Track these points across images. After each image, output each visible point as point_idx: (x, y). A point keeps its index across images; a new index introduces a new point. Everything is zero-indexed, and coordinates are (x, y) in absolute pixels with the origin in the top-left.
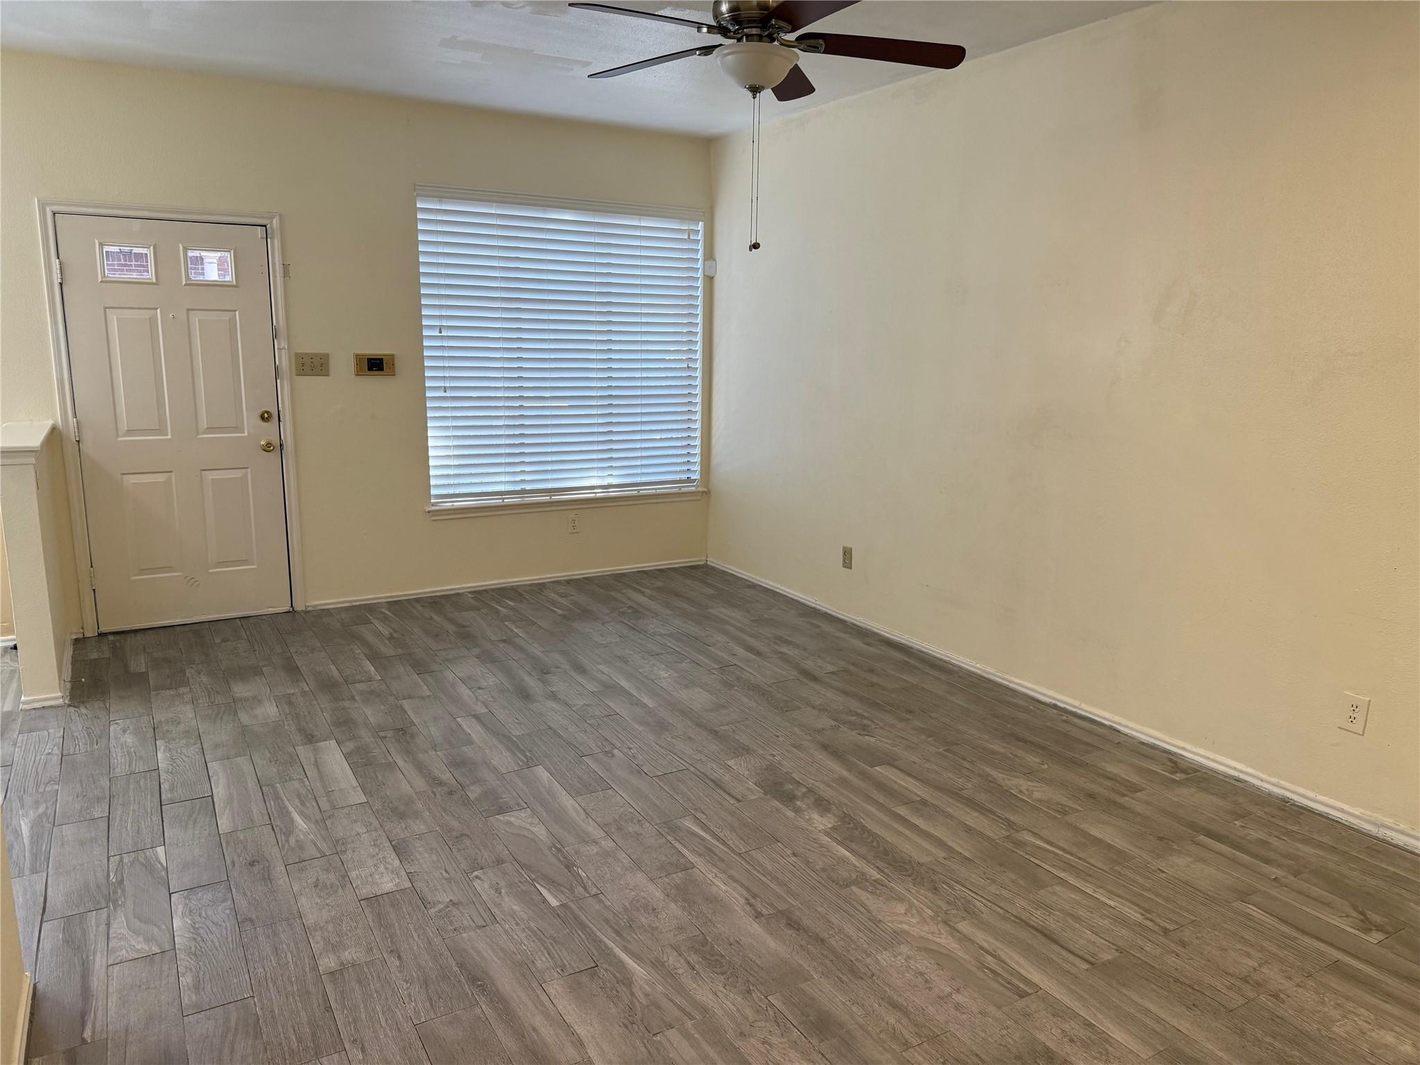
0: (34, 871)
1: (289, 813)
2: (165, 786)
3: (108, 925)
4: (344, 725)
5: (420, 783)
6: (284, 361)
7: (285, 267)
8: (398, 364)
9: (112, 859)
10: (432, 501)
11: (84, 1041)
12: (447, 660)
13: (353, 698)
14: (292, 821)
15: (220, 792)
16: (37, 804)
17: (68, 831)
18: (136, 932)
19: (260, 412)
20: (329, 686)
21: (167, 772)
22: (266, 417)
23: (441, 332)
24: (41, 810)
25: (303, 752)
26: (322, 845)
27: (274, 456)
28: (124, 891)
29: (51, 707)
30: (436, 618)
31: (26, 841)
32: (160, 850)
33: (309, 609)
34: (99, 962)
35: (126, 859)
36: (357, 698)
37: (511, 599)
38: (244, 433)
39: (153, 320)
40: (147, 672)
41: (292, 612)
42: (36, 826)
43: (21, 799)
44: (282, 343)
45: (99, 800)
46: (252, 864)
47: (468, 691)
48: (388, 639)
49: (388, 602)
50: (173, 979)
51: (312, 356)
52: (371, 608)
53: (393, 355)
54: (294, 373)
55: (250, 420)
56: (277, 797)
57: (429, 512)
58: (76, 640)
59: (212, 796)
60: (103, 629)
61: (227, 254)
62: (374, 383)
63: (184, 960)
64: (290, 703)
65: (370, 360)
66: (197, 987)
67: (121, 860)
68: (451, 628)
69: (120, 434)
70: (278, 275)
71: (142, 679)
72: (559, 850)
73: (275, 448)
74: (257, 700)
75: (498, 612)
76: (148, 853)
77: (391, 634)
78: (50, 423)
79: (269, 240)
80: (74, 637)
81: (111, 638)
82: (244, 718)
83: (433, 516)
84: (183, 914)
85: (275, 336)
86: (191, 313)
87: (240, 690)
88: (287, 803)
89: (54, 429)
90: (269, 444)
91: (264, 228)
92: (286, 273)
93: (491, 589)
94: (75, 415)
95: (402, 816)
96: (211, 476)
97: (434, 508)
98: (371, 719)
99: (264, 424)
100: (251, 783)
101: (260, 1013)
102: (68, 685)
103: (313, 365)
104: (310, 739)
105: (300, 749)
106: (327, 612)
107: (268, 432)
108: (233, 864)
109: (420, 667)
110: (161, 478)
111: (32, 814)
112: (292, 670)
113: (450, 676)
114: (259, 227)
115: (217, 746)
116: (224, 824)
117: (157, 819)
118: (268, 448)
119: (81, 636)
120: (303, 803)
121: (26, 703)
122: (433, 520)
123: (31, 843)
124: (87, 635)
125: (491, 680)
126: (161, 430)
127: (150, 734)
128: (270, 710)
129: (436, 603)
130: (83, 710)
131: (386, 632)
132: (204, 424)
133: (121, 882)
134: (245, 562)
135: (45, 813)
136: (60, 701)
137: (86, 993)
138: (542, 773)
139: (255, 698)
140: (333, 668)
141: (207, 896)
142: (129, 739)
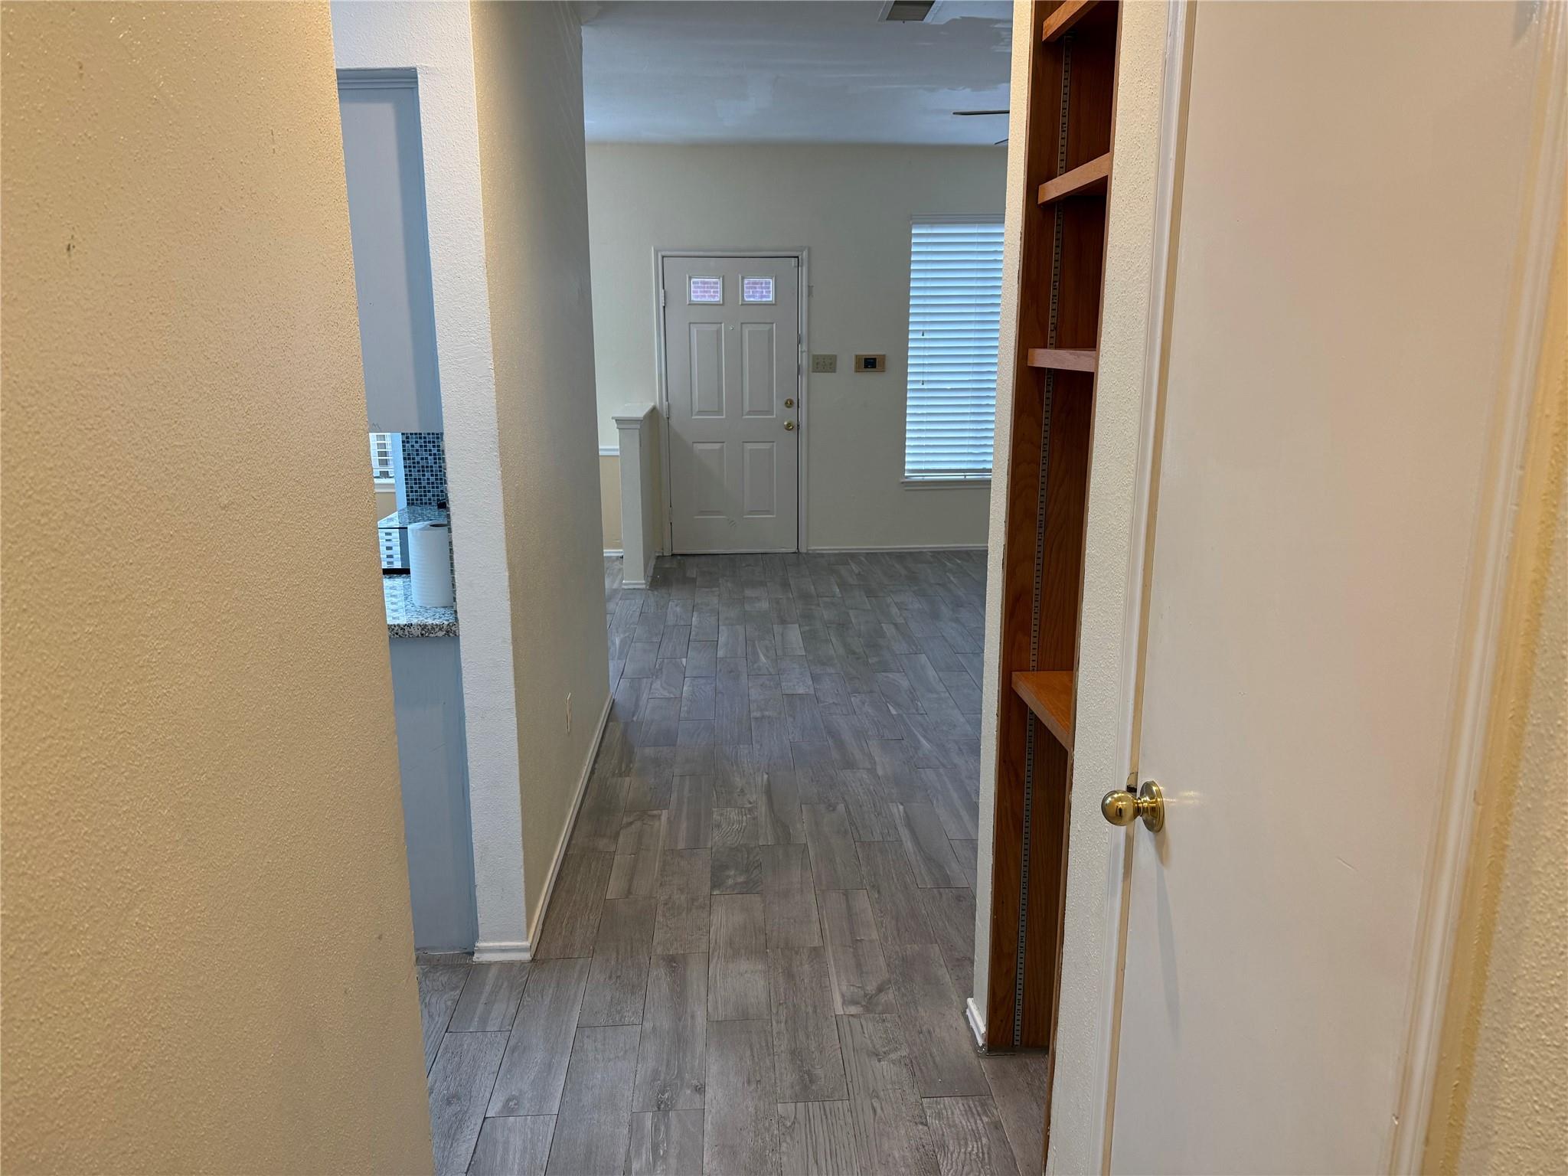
0: (619, 659)
1: (758, 653)
2: (693, 633)
3: (651, 685)
4: (807, 617)
5: (841, 651)
6: (804, 362)
7: (810, 288)
8: (888, 364)
9: (658, 660)
10: (906, 475)
11: (633, 721)
12: (892, 591)
13: (818, 605)
14: (759, 657)
15: (722, 640)
16: (625, 632)
17: (639, 645)
18: (664, 689)
19: (785, 400)
20: (805, 597)
21: (696, 627)
22: (789, 404)
23: (923, 335)
24: (627, 634)
25: (777, 629)
26: (771, 670)
27: (793, 434)
28: (662, 673)
29: (638, 589)
30: (897, 566)
31: (617, 647)
32: (684, 660)
33: (810, 552)
34: (645, 696)
35: (666, 660)
36: (821, 605)
37: (959, 559)
38: (773, 414)
39: (719, 332)
40: (696, 578)
41: (797, 553)
42: (623, 642)
43: (617, 629)
44: (804, 347)
45: (656, 635)
46: (731, 672)
47: (897, 610)
48: (857, 575)
49: (867, 553)
50: (678, 708)
51: (824, 357)
52: (853, 556)
53: (884, 356)
54: (811, 369)
55: (778, 405)
56: (754, 646)
57: (903, 483)
58: (658, 557)
59: (717, 641)
60: (675, 552)
61: (771, 280)
62: (870, 378)
63: (684, 702)
64: (778, 603)
65: (866, 360)
66: (688, 712)
67: (663, 661)
68: (903, 572)
69: (694, 413)
70: (804, 295)
71: (694, 580)
72: (911, 693)
73: (793, 428)
74: (758, 599)
75: (946, 565)
76: (678, 660)
77: (859, 572)
78: (653, 404)
79: (800, 268)
80: (657, 555)
81: (679, 557)
82: (747, 607)
83: (906, 486)
84: (689, 686)
85: (799, 342)
86: (744, 325)
87: (748, 593)
88: (759, 650)
89: (654, 410)
90: (789, 424)
91: (797, 259)
92: (810, 294)
93: (947, 551)
94: (667, 400)
95: (823, 664)
96: (749, 446)
97: (907, 480)
98: (825, 617)
99: (787, 409)
100: (741, 638)
101: (716, 725)
102: (650, 579)
103: (825, 364)
104: (783, 622)
105: (775, 627)
106: (822, 555)
107: (790, 415)
108: (720, 670)
109: (870, 593)
110: (717, 446)
111: (622, 636)
112: (785, 585)
113: (889, 600)
114: (793, 259)
115: (727, 619)
116: (721, 653)
117: (685, 647)
118: (788, 427)
119: (661, 554)
120: (767, 651)
121: (626, 584)
122: (907, 490)
123: (620, 648)
124: (665, 554)
125: (917, 606)
126: (719, 412)
127: (691, 608)
128: (764, 605)
129: (901, 556)
130: (656, 593)
131: (857, 572)
132: (747, 408)
133: (661, 669)
134: (768, 512)
135: (628, 637)
136: (644, 586)
137: (637, 705)
138: (923, 658)
139: (756, 598)
140: (812, 587)
141: (703, 681)
142: (678, 609)
